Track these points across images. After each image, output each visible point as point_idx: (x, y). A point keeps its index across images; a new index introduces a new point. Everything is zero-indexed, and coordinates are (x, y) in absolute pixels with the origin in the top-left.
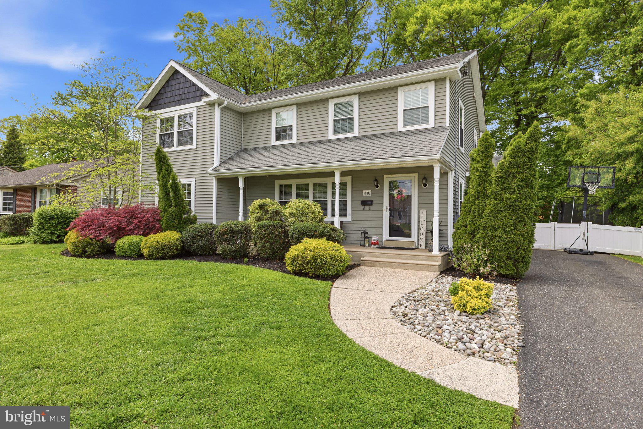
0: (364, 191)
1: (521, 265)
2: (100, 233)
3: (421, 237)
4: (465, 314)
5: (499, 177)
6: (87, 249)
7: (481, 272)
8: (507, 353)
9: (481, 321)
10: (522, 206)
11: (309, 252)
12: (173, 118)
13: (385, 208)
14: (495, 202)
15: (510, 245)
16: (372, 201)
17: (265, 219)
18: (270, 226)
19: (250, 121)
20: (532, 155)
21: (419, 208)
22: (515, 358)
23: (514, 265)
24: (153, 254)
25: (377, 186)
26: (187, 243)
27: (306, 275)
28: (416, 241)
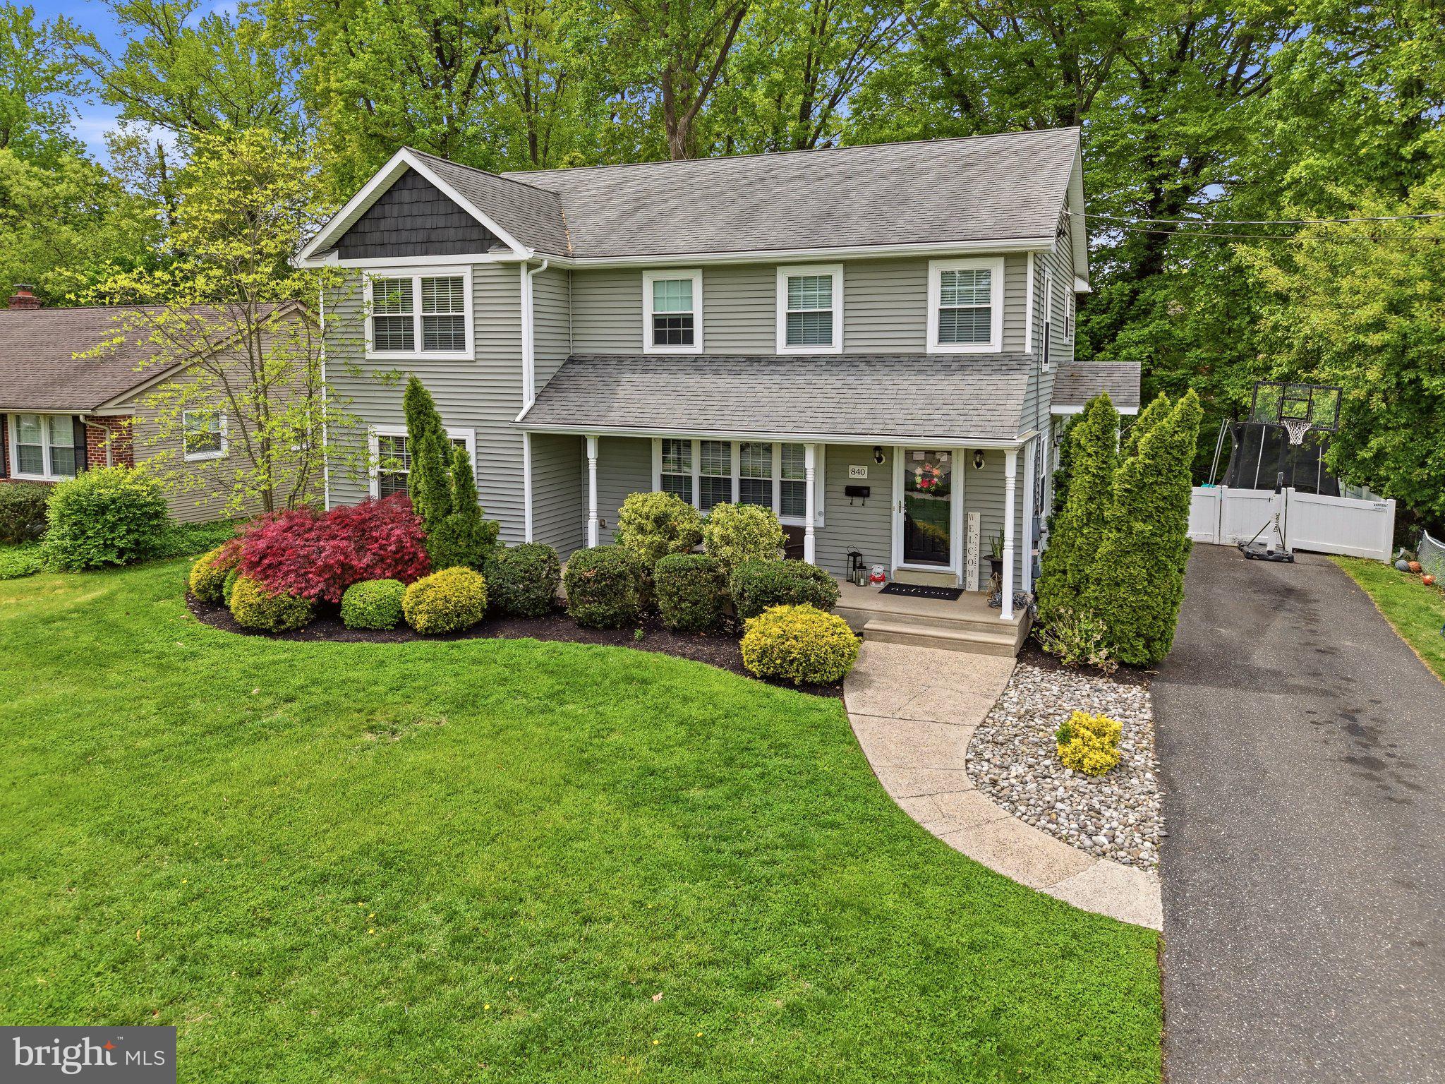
0: (851, 467)
1: (1157, 645)
2: (308, 581)
3: (969, 568)
4: (1081, 775)
5: (1127, 490)
6: (285, 616)
7: (1090, 663)
8: (1147, 852)
9: (1106, 790)
10: (1162, 544)
11: (794, 642)
12: (407, 283)
13: (895, 504)
14: (1118, 535)
15: (1140, 613)
16: (868, 488)
17: (674, 551)
18: (690, 569)
19: (588, 291)
20: (1183, 454)
21: (965, 508)
22: (1156, 859)
23: (1147, 646)
24: (436, 625)
25: (880, 460)
26: (501, 595)
27: (789, 684)
28: (959, 573)
